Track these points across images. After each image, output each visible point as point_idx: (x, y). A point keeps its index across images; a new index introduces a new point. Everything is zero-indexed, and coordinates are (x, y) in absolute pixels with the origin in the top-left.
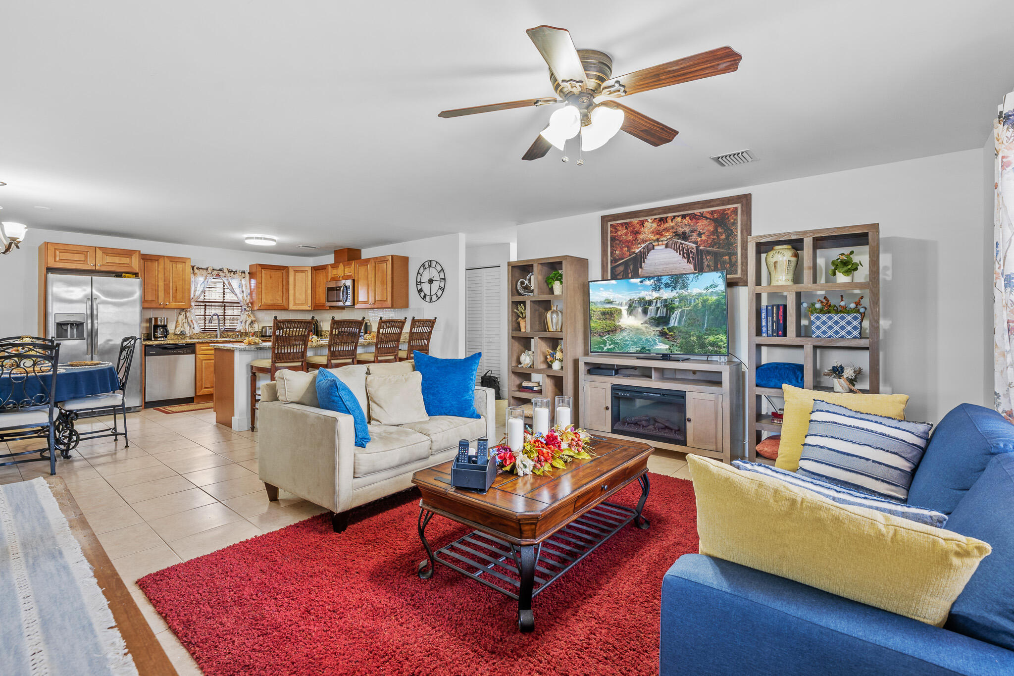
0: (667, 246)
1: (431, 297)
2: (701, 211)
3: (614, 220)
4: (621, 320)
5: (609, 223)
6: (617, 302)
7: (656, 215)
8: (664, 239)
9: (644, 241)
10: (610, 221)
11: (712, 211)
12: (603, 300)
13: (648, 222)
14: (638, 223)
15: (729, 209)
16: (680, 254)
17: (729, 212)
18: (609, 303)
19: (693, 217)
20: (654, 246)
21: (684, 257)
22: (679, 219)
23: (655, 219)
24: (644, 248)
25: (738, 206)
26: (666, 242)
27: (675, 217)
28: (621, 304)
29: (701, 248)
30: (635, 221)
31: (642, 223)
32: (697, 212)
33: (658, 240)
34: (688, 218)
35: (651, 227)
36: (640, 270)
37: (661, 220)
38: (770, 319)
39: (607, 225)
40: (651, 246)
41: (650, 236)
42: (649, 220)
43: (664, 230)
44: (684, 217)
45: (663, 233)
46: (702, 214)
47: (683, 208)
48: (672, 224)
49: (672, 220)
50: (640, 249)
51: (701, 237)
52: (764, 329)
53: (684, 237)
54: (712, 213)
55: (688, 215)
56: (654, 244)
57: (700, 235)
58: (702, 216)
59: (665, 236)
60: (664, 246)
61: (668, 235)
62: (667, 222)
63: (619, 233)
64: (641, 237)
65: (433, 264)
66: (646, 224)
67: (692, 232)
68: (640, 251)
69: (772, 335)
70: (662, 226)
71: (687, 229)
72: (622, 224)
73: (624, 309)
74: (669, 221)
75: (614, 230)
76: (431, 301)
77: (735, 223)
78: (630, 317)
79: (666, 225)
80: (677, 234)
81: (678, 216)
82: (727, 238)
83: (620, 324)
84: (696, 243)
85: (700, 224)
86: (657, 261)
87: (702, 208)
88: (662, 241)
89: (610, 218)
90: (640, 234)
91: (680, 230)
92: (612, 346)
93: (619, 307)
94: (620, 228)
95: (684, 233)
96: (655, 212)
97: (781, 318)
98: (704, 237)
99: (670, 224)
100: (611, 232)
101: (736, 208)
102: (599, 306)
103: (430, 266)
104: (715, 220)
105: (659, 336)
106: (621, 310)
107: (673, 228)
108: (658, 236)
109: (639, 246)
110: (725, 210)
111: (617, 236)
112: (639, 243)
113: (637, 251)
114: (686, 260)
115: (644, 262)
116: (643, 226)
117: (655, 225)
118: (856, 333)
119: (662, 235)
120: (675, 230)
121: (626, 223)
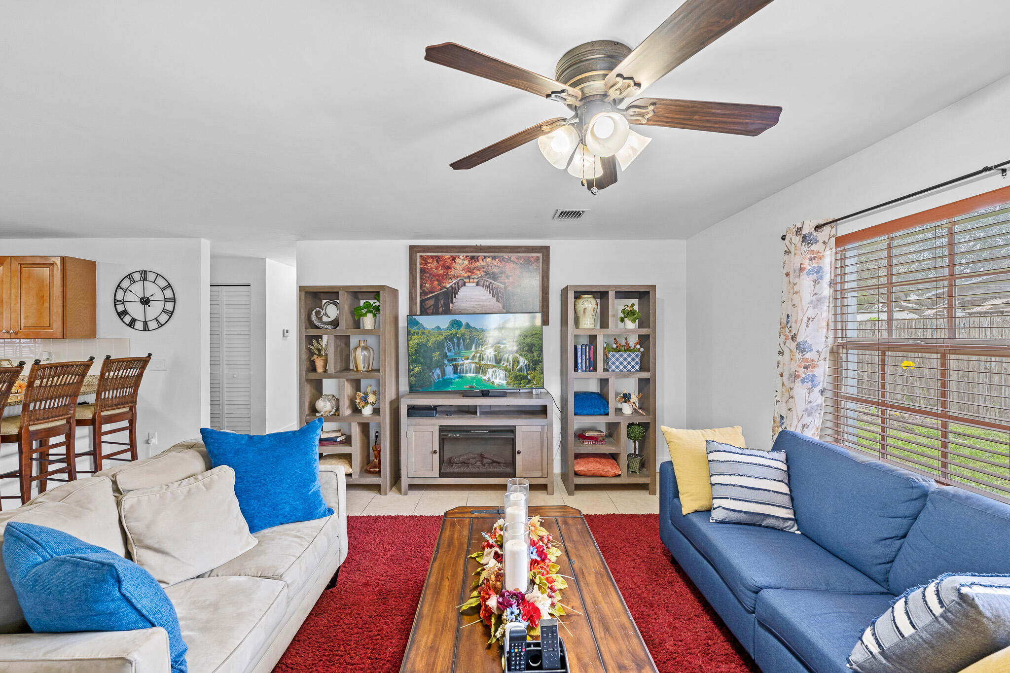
0: (477, 285)
1: (146, 323)
2: (509, 254)
3: (424, 252)
5: (419, 255)
7: (467, 252)
8: (475, 276)
9: (455, 277)
10: (420, 252)
13: (459, 258)
14: (449, 258)
15: (533, 257)
16: (490, 293)
17: (533, 260)
19: (502, 259)
20: (465, 283)
21: (493, 296)
22: (489, 260)
23: (467, 256)
24: (455, 284)
25: (540, 255)
26: (477, 280)
27: (485, 257)
30: (447, 256)
31: (454, 259)
32: (505, 255)
33: (469, 277)
34: (497, 260)
35: (463, 263)
36: (451, 305)
37: (473, 258)
38: (584, 357)
39: (416, 256)
40: (462, 282)
41: (461, 272)
42: (461, 257)
43: (475, 268)
44: (494, 258)
45: (474, 271)
46: (510, 258)
47: (493, 250)
48: (483, 264)
49: (483, 260)
50: (451, 284)
51: (509, 279)
52: (580, 365)
53: (494, 277)
54: (519, 258)
55: (498, 257)
56: (465, 280)
57: (509, 277)
58: (510, 260)
59: (476, 274)
60: (475, 284)
61: (479, 273)
62: (478, 261)
63: (429, 265)
64: (452, 272)
65: (151, 275)
66: (457, 260)
67: (502, 273)
68: (451, 286)
69: (586, 371)
70: (473, 264)
71: (496, 270)
72: (432, 257)
74: (480, 260)
75: (423, 262)
76: (146, 329)
77: (538, 270)
79: (477, 264)
80: (487, 274)
81: (489, 257)
84: (505, 283)
85: (509, 267)
86: (468, 297)
87: (511, 252)
88: (473, 279)
89: (419, 249)
90: (451, 269)
91: (490, 270)
94: (430, 261)
95: (494, 274)
96: (467, 249)
97: (592, 356)
98: (511, 280)
99: (481, 263)
100: (421, 264)
101: (538, 257)
103: (145, 279)
104: (520, 265)
107: (484, 268)
108: (470, 274)
109: (450, 281)
111: (428, 269)
112: (451, 279)
113: (448, 286)
114: (495, 299)
115: (455, 297)
116: (455, 262)
117: (466, 262)
118: (637, 367)
119: (473, 273)
120: (485, 270)
121: (436, 257)
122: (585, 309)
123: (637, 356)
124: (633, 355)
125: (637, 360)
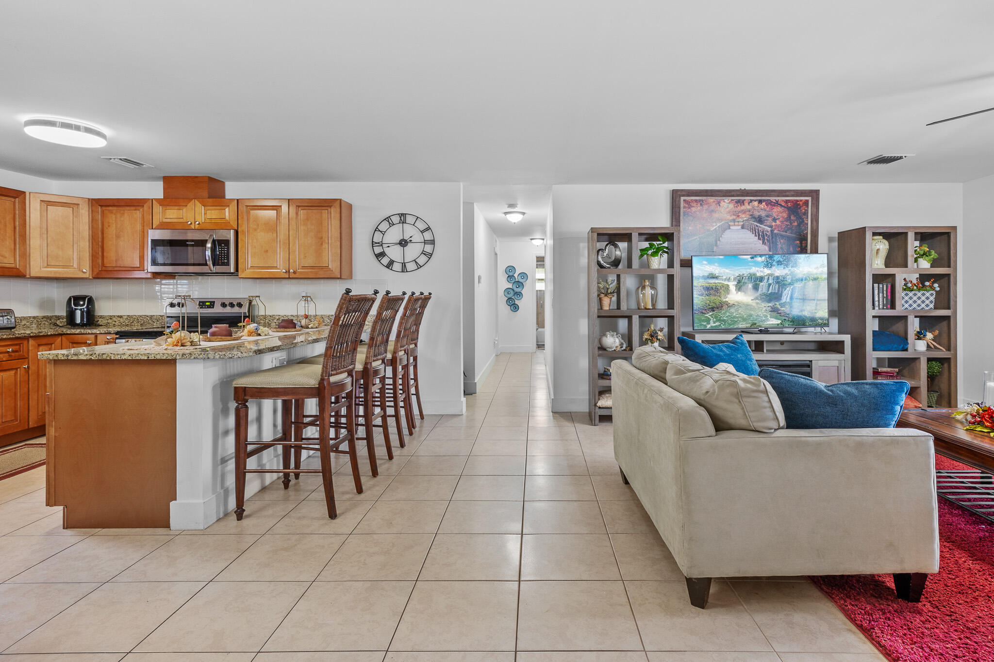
0: (743, 227)
1: (404, 265)
2: (777, 198)
3: (688, 196)
4: (729, 296)
5: (682, 198)
6: (724, 277)
7: (733, 196)
8: (740, 220)
9: (719, 220)
10: (683, 196)
11: (787, 200)
12: (706, 274)
13: (724, 202)
14: (714, 202)
15: (801, 201)
16: (756, 236)
17: (801, 203)
18: (714, 278)
19: (769, 203)
20: (730, 225)
21: (759, 239)
22: (756, 203)
23: (732, 200)
24: (719, 227)
25: (809, 199)
26: (742, 223)
28: (729, 280)
29: (776, 231)
30: (711, 199)
31: (718, 203)
32: (773, 199)
33: (734, 221)
34: (764, 203)
35: (728, 207)
37: (738, 202)
38: (881, 295)
39: (680, 199)
40: (726, 225)
41: (726, 215)
42: (726, 201)
43: (741, 211)
44: (760, 202)
45: (740, 214)
46: (777, 202)
47: (760, 194)
48: (749, 207)
49: (749, 204)
50: (715, 228)
51: (776, 222)
52: (876, 303)
53: (760, 220)
54: (787, 202)
55: (764, 201)
56: (730, 223)
57: (775, 220)
58: (777, 203)
59: (742, 218)
60: (740, 227)
61: (744, 217)
62: (744, 205)
63: (693, 209)
64: (716, 215)
65: (410, 219)
66: (722, 204)
67: (767, 216)
69: (883, 309)
70: (739, 208)
71: (763, 214)
72: (696, 201)
73: (732, 286)
74: (746, 204)
75: (687, 206)
76: (404, 269)
77: (806, 213)
78: (740, 292)
79: (743, 208)
80: (753, 217)
81: (755, 201)
82: (799, 225)
83: (727, 300)
84: (771, 227)
85: (775, 210)
86: (733, 240)
87: (778, 196)
88: (738, 222)
89: (684, 193)
90: (716, 212)
91: (757, 214)
92: (717, 324)
93: (726, 283)
94: (694, 204)
95: (760, 217)
96: (733, 193)
97: (889, 294)
98: (778, 222)
99: (747, 207)
100: (684, 207)
101: (807, 201)
102: (701, 280)
103: (404, 222)
104: (788, 208)
105: (771, 311)
106: (728, 286)
107: (749, 211)
108: (735, 217)
109: (715, 224)
110: (797, 201)
111: (691, 212)
112: (715, 222)
113: (712, 229)
114: (761, 242)
116: (719, 205)
117: (731, 206)
118: (932, 306)
119: (738, 216)
120: (751, 213)
121: (700, 200)
122: (878, 250)
123: (932, 295)
124: (928, 294)
125: (932, 298)
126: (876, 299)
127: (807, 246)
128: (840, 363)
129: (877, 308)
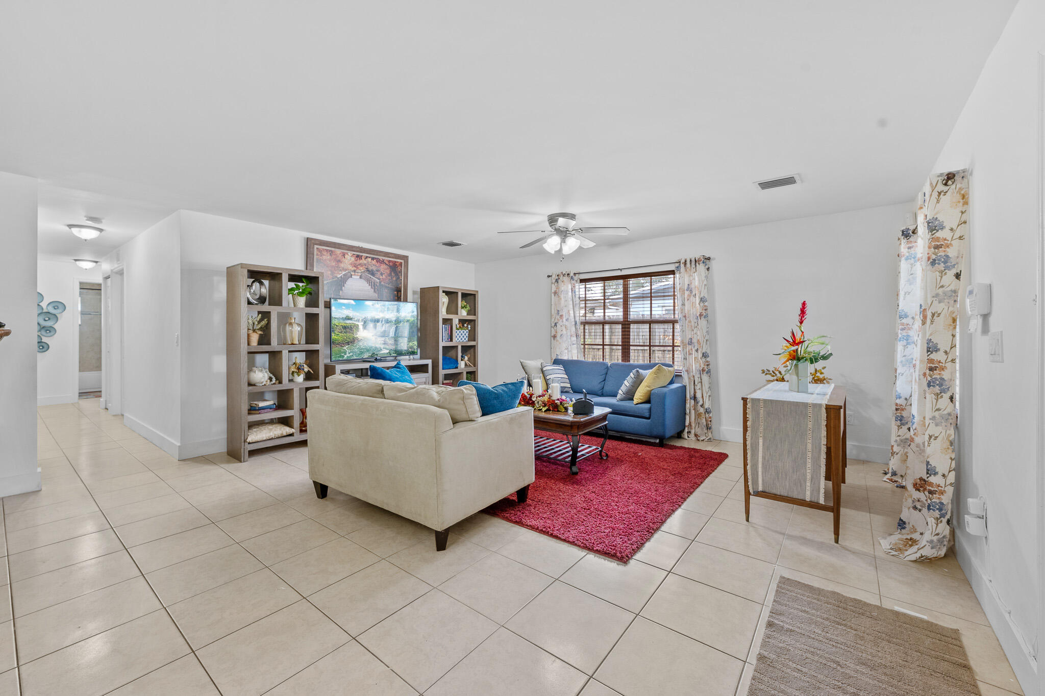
0: (361, 277)
2: (384, 258)
3: (320, 245)
4: (358, 333)
5: (316, 246)
6: (356, 319)
7: (354, 251)
8: (359, 271)
9: (344, 270)
10: (316, 244)
11: (390, 261)
12: (344, 316)
13: (348, 255)
14: (340, 253)
15: (398, 262)
16: (369, 285)
17: (398, 264)
18: (349, 319)
19: (378, 261)
20: (352, 275)
21: (372, 288)
22: (370, 260)
23: (354, 254)
24: (344, 275)
25: (402, 261)
26: (360, 274)
27: (367, 257)
28: (358, 321)
29: (382, 283)
30: (338, 251)
31: (344, 255)
32: (381, 258)
33: (355, 271)
34: (375, 260)
35: (350, 260)
36: (341, 292)
37: (358, 256)
38: (446, 332)
39: (314, 248)
40: (349, 274)
41: (349, 266)
42: (349, 254)
43: (360, 264)
44: (373, 259)
45: (359, 266)
46: (383, 260)
47: (373, 253)
48: (365, 262)
49: (365, 259)
50: (341, 275)
51: (382, 276)
52: (444, 338)
53: (373, 274)
54: (389, 261)
55: (375, 258)
56: (351, 273)
57: (382, 274)
58: (383, 262)
59: (360, 269)
60: (359, 277)
61: (362, 269)
62: (361, 259)
63: (324, 257)
64: (342, 265)
66: (346, 256)
67: (378, 271)
68: (341, 277)
69: (447, 341)
70: (358, 261)
71: (374, 268)
72: (327, 250)
73: (360, 324)
74: (363, 259)
75: (319, 254)
77: (401, 272)
78: (365, 331)
79: (361, 261)
80: (368, 270)
81: (369, 257)
82: (396, 280)
83: (357, 336)
84: (379, 279)
85: (382, 267)
86: (353, 287)
87: (384, 256)
88: (357, 272)
89: (317, 242)
90: (341, 262)
91: (370, 268)
92: (351, 354)
93: (357, 323)
94: (325, 253)
95: (372, 270)
96: (354, 249)
97: (450, 332)
98: (384, 277)
99: (363, 261)
100: (317, 255)
101: (401, 263)
104: (390, 267)
106: (358, 325)
107: (365, 265)
108: (355, 269)
109: (340, 272)
110: (396, 262)
111: (322, 260)
112: (341, 270)
113: (339, 276)
114: (373, 290)
115: (344, 286)
116: (345, 257)
117: (353, 259)
118: (467, 339)
119: (358, 268)
120: (366, 267)
121: (330, 251)
122: (444, 302)
123: (467, 332)
124: (465, 332)
125: (467, 334)
126: (444, 335)
127: (401, 296)
128: (426, 380)
129: (444, 341)
